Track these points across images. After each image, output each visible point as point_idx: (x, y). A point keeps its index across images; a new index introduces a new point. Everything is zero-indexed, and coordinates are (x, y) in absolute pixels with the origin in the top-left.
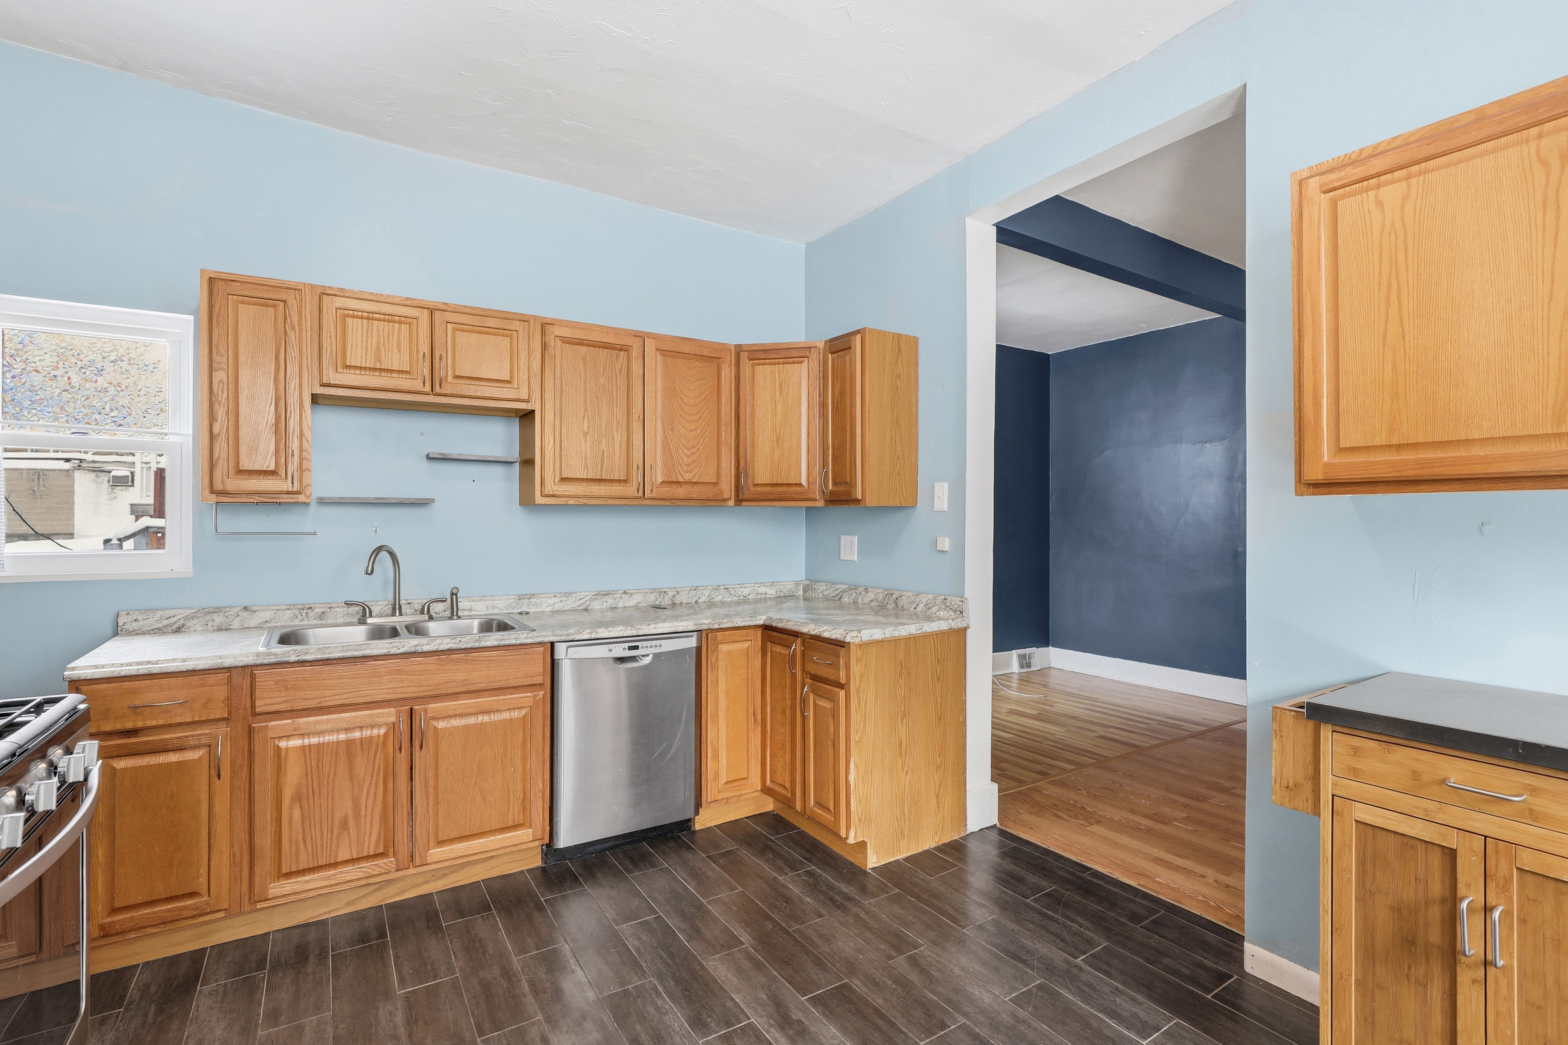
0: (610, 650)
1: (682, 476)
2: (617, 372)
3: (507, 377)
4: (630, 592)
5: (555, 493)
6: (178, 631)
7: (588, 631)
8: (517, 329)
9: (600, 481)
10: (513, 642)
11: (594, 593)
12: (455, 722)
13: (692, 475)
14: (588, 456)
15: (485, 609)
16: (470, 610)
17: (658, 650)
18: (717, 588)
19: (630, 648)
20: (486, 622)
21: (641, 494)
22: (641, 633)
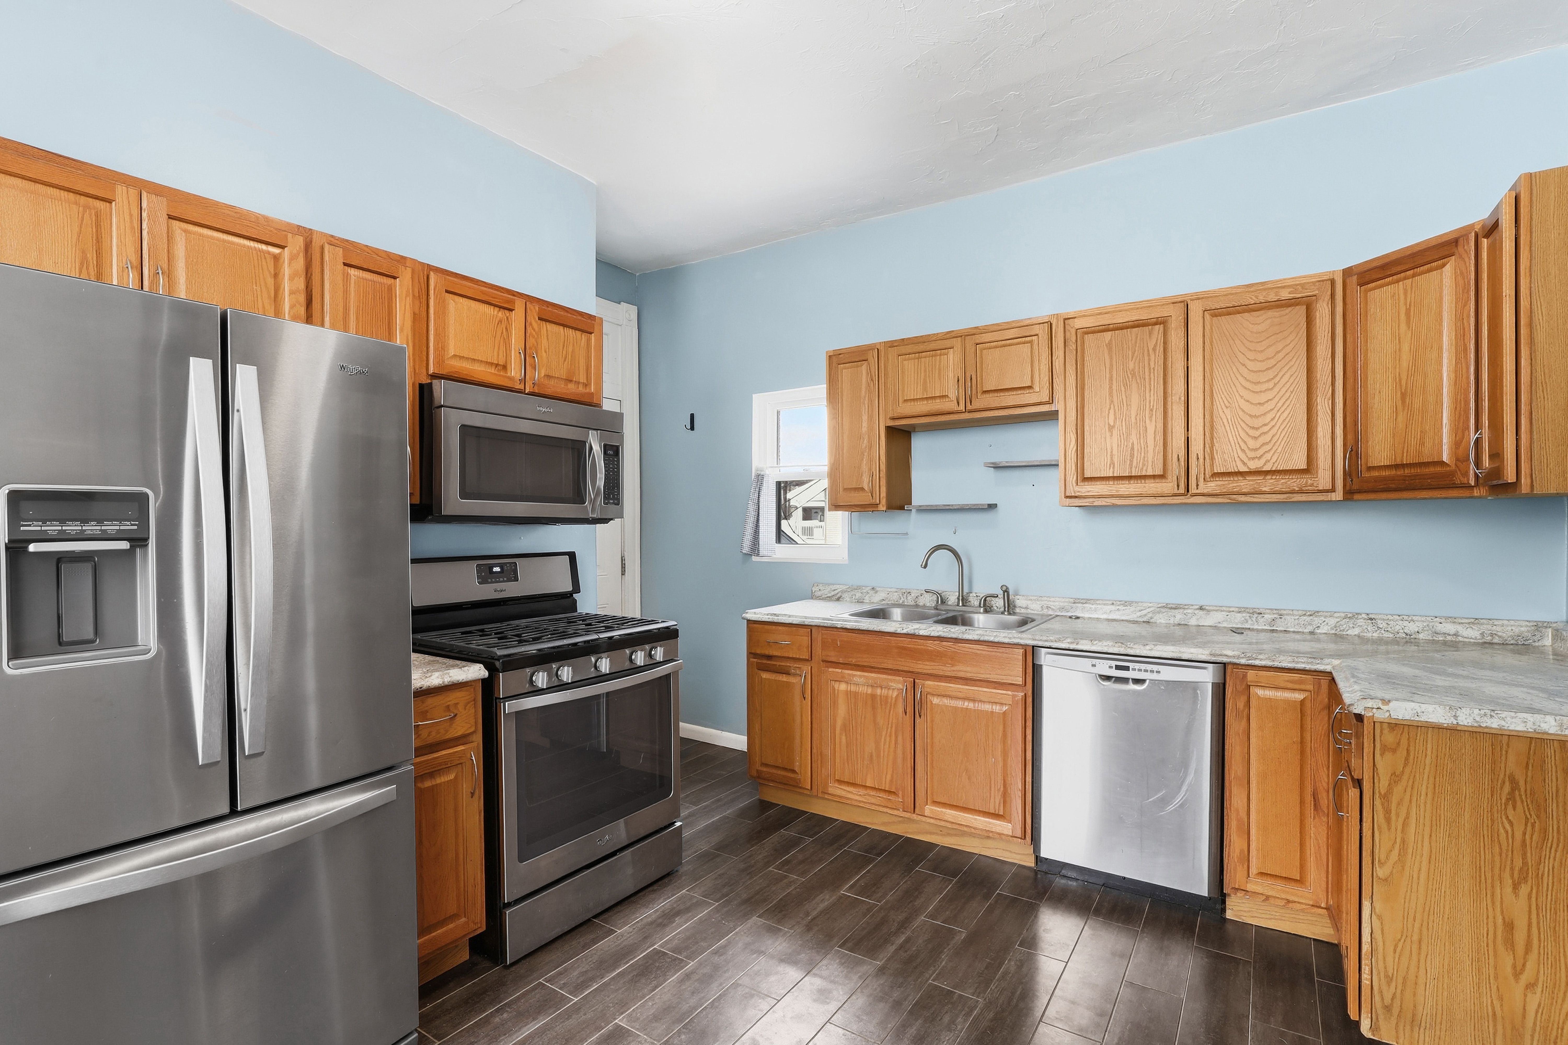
0: (1094, 666)
1: (1244, 464)
2: (1151, 350)
3: (1029, 384)
4: (1207, 608)
5: (1077, 494)
6: (838, 599)
7: (1069, 640)
8: (1037, 333)
9: (1130, 478)
10: (991, 639)
11: (1160, 605)
12: (946, 701)
13: (1263, 461)
14: (1115, 452)
15: (1040, 609)
16: (1027, 608)
17: (1155, 676)
18: (1354, 616)
19: (1118, 668)
20: (1023, 619)
21: (1182, 490)
22: (1132, 652)
